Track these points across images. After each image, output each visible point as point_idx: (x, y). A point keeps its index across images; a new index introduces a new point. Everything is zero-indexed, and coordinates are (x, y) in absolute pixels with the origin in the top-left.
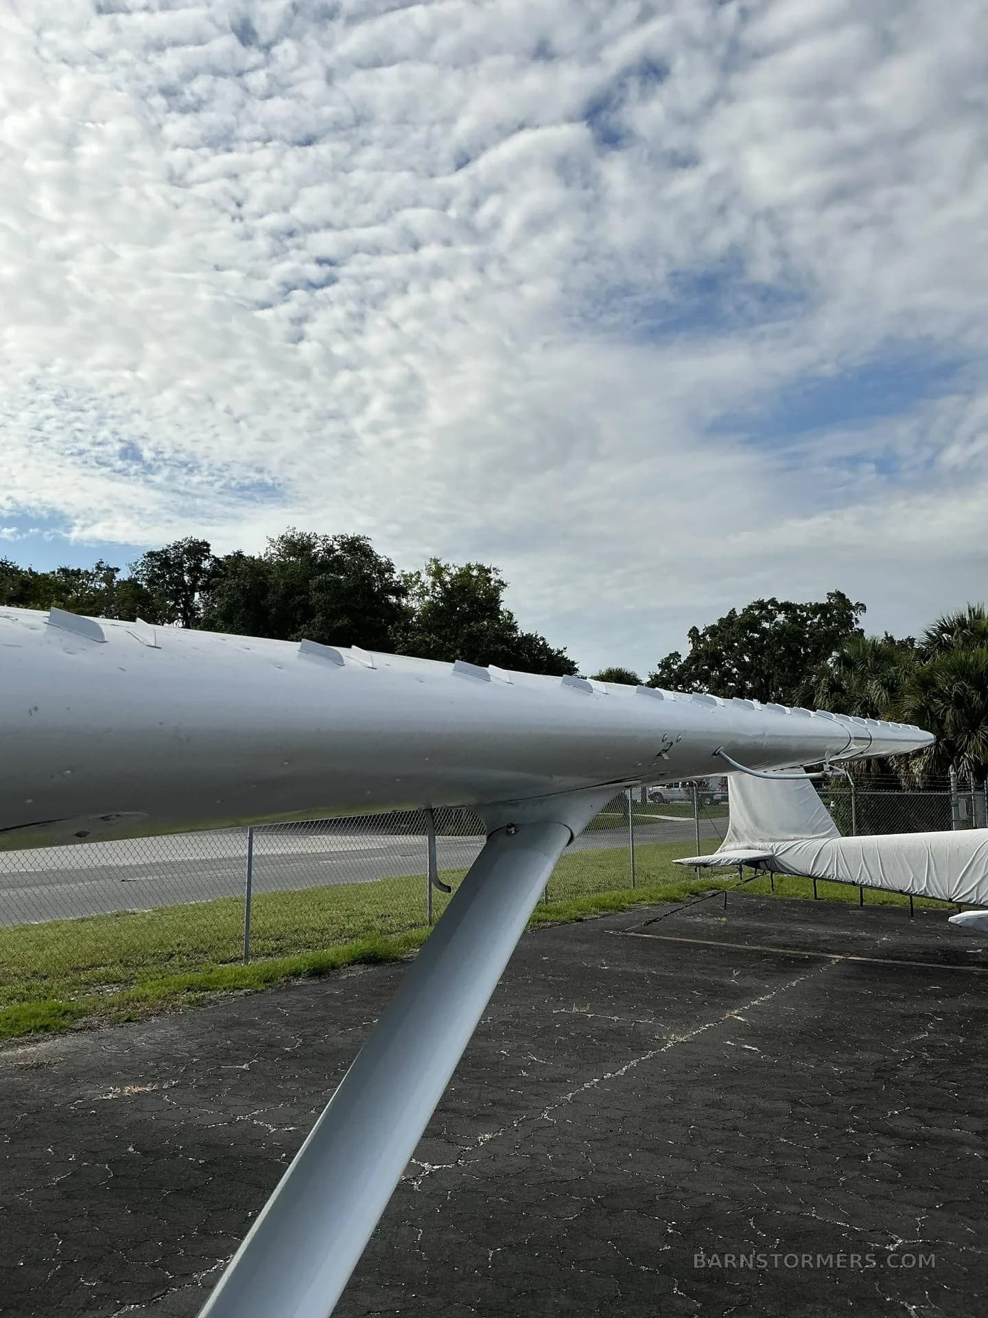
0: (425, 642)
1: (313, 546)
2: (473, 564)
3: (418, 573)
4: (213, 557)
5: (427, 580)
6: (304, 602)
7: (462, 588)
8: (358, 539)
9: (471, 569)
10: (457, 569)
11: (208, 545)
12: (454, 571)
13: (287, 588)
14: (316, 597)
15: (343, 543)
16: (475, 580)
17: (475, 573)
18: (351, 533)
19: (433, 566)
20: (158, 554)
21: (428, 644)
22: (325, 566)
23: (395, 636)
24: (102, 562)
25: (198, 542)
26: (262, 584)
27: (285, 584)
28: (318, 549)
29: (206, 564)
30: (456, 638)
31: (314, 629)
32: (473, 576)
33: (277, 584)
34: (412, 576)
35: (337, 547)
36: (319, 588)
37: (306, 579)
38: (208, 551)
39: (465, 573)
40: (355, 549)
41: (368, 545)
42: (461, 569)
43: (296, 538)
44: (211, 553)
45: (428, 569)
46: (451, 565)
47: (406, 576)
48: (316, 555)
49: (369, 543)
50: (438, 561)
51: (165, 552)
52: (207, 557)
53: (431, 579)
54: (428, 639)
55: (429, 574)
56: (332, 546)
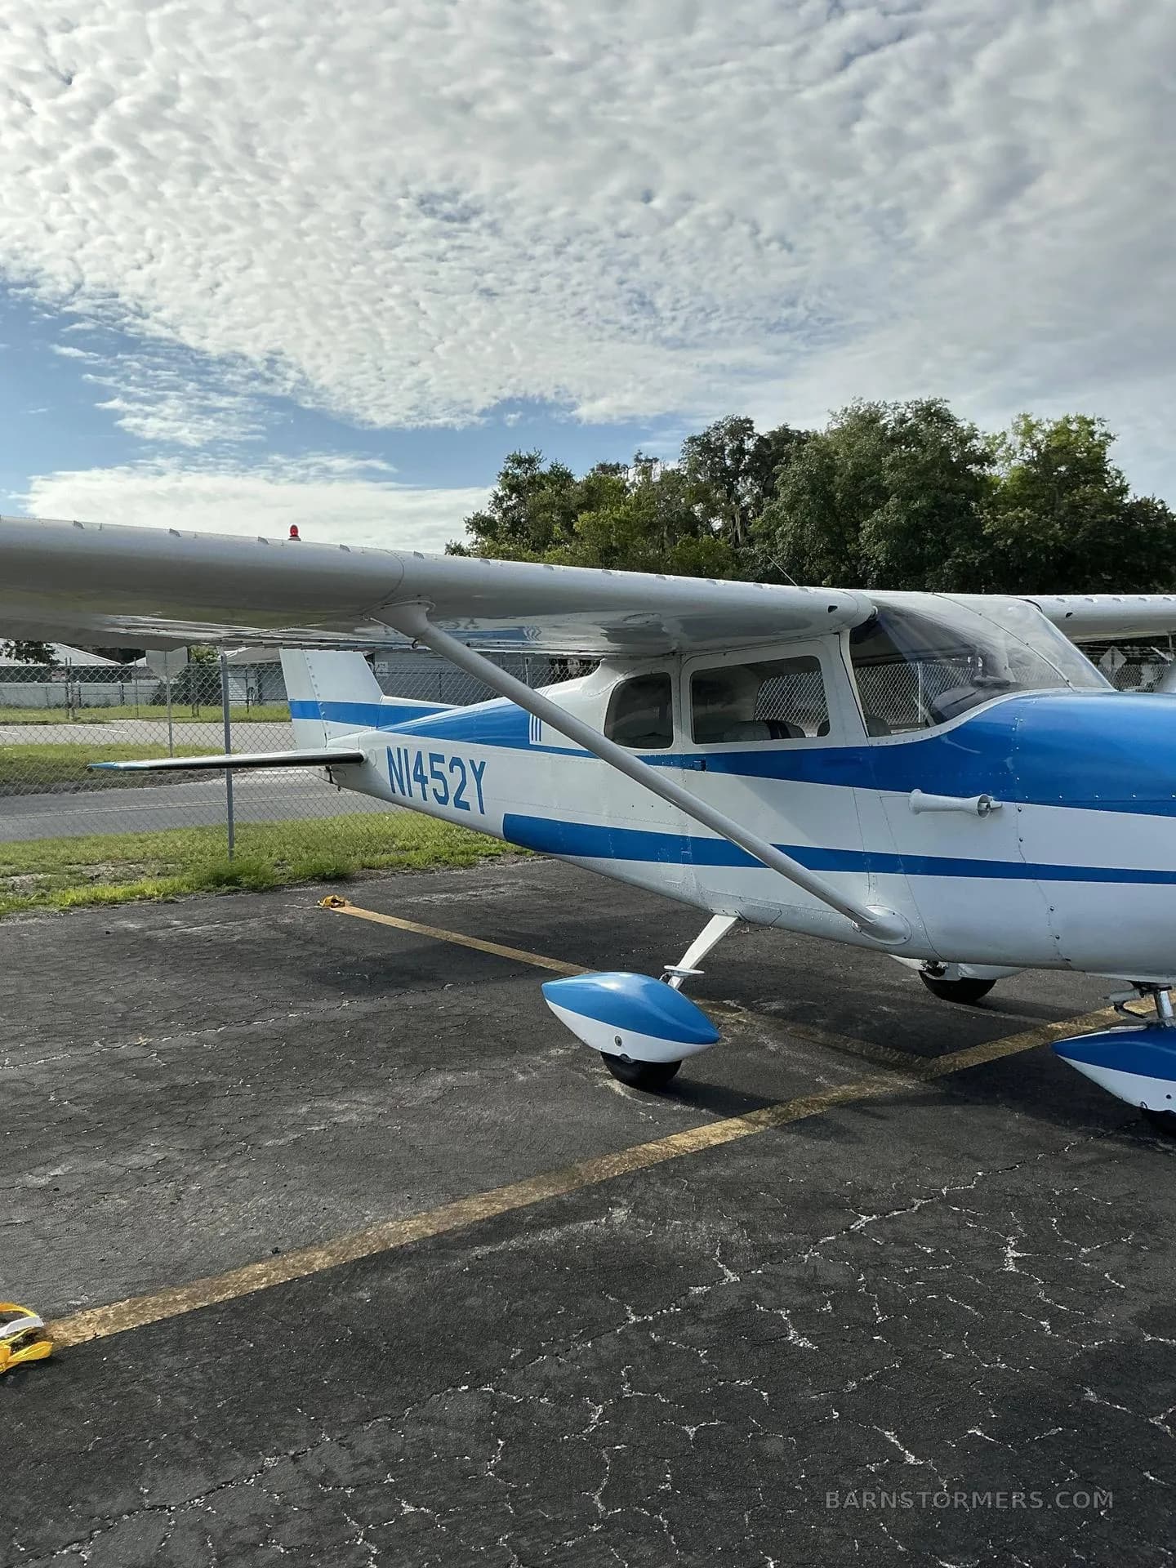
0: (1018, 518)
1: (882, 417)
2: (1072, 416)
3: (1004, 434)
4: (757, 435)
5: (1014, 440)
6: (876, 484)
7: (1059, 449)
8: (934, 404)
9: (1069, 422)
10: (1051, 424)
11: (751, 422)
12: (1047, 427)
13: (856, 469)
14: (889, 478)
15: (917, 411)
16: (1074, 435)
17: (1074, 427)
18: (925, 397)
19: (1022, 424)
20: (699, 439)
21: (1022, 520)
22: (895, 440)
23: (982, 513)
24: (641, 454)
25: (740, 420)
26: (829, 467)
27: (853, 464)
28: (888, 419)
29: (749, 445)
30: (1053, 509)
31: (888, 513)
32: (1072, 431)
33: (844, 465)
34: (995, 438)
35: (909, 415)
36: (893, 467)
37: (877, 457)
38: (751, 429)
39: (1062, 430)
40: (931, 414)
41: (946, 409)
42: (1056, 424)
43: (863, 409)
44: (755, 431)
45: (1016, 426)
46: (1044, 420)
47: (988, 438)
48: (885, 426)
49: (947, 406)
50: (1028, 416)
51: (707, 435)
52: (750, 437)
53: (1020, 439)
54: (1021, 515)
55: (1017, 434)
56: (904, 415)
